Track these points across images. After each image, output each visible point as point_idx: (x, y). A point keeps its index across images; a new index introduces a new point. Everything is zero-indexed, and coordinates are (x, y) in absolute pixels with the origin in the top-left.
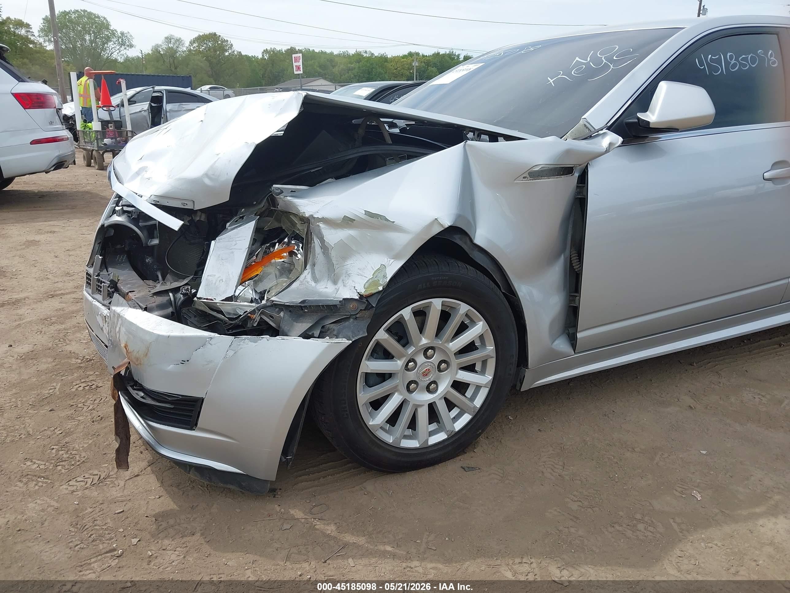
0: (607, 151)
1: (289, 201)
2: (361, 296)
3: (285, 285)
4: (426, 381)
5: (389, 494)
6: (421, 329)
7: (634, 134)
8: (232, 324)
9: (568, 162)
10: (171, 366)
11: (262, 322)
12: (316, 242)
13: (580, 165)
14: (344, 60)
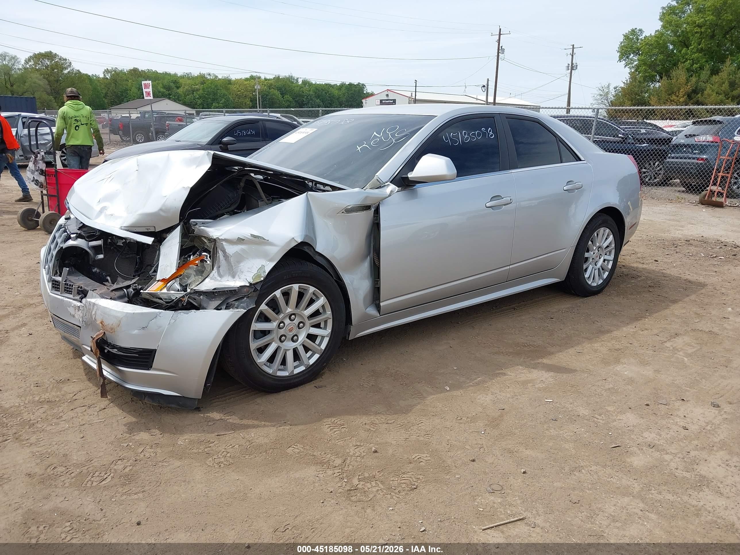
0: (390, 195)
1: (202, 229)
2: (251, 284)
3: (200, 280)
4: (291, 334)
5: (271, 403)
6: (287, 303)
7: (407, 184)
8: (168, 305)
9: (368, 203)
10: (136, 331)
11: (189, 303)
12: (220, 254)
13: (374, 204)
14: (188, 82)
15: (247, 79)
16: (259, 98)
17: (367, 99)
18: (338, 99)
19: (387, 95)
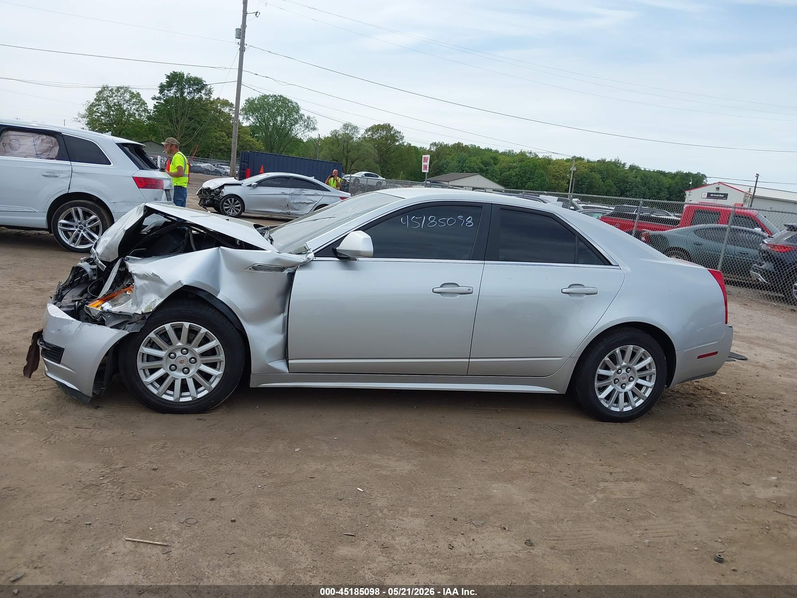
0: (305, 262)
2: (143, 313)
4: (182, 366)
6: (179, 337)
10: (54, 331)
14: (508, 159)
15: (568, 160)
16: (573, 180)
17: (691, 191)
18: (668, 188)
19: (718, 188)
